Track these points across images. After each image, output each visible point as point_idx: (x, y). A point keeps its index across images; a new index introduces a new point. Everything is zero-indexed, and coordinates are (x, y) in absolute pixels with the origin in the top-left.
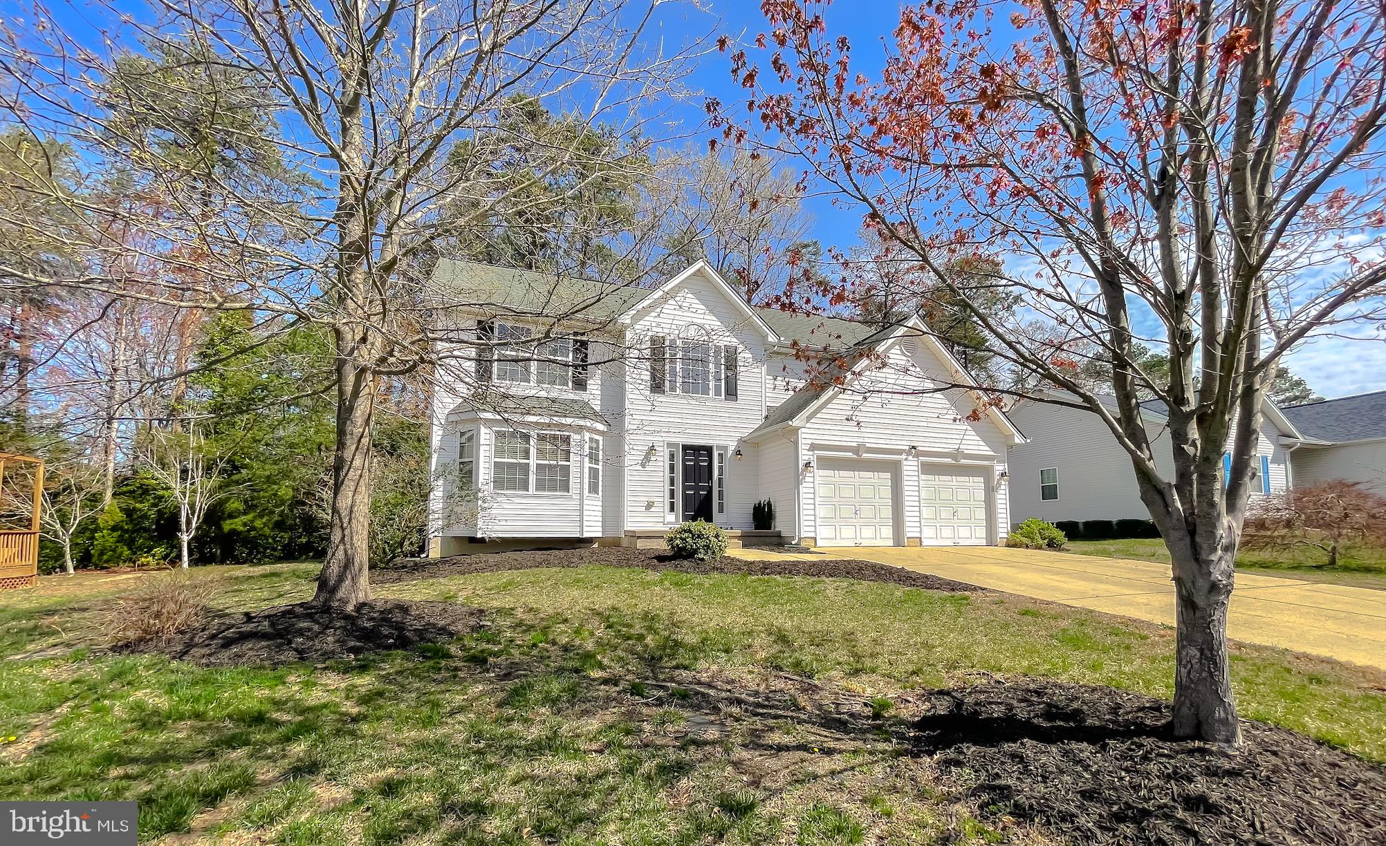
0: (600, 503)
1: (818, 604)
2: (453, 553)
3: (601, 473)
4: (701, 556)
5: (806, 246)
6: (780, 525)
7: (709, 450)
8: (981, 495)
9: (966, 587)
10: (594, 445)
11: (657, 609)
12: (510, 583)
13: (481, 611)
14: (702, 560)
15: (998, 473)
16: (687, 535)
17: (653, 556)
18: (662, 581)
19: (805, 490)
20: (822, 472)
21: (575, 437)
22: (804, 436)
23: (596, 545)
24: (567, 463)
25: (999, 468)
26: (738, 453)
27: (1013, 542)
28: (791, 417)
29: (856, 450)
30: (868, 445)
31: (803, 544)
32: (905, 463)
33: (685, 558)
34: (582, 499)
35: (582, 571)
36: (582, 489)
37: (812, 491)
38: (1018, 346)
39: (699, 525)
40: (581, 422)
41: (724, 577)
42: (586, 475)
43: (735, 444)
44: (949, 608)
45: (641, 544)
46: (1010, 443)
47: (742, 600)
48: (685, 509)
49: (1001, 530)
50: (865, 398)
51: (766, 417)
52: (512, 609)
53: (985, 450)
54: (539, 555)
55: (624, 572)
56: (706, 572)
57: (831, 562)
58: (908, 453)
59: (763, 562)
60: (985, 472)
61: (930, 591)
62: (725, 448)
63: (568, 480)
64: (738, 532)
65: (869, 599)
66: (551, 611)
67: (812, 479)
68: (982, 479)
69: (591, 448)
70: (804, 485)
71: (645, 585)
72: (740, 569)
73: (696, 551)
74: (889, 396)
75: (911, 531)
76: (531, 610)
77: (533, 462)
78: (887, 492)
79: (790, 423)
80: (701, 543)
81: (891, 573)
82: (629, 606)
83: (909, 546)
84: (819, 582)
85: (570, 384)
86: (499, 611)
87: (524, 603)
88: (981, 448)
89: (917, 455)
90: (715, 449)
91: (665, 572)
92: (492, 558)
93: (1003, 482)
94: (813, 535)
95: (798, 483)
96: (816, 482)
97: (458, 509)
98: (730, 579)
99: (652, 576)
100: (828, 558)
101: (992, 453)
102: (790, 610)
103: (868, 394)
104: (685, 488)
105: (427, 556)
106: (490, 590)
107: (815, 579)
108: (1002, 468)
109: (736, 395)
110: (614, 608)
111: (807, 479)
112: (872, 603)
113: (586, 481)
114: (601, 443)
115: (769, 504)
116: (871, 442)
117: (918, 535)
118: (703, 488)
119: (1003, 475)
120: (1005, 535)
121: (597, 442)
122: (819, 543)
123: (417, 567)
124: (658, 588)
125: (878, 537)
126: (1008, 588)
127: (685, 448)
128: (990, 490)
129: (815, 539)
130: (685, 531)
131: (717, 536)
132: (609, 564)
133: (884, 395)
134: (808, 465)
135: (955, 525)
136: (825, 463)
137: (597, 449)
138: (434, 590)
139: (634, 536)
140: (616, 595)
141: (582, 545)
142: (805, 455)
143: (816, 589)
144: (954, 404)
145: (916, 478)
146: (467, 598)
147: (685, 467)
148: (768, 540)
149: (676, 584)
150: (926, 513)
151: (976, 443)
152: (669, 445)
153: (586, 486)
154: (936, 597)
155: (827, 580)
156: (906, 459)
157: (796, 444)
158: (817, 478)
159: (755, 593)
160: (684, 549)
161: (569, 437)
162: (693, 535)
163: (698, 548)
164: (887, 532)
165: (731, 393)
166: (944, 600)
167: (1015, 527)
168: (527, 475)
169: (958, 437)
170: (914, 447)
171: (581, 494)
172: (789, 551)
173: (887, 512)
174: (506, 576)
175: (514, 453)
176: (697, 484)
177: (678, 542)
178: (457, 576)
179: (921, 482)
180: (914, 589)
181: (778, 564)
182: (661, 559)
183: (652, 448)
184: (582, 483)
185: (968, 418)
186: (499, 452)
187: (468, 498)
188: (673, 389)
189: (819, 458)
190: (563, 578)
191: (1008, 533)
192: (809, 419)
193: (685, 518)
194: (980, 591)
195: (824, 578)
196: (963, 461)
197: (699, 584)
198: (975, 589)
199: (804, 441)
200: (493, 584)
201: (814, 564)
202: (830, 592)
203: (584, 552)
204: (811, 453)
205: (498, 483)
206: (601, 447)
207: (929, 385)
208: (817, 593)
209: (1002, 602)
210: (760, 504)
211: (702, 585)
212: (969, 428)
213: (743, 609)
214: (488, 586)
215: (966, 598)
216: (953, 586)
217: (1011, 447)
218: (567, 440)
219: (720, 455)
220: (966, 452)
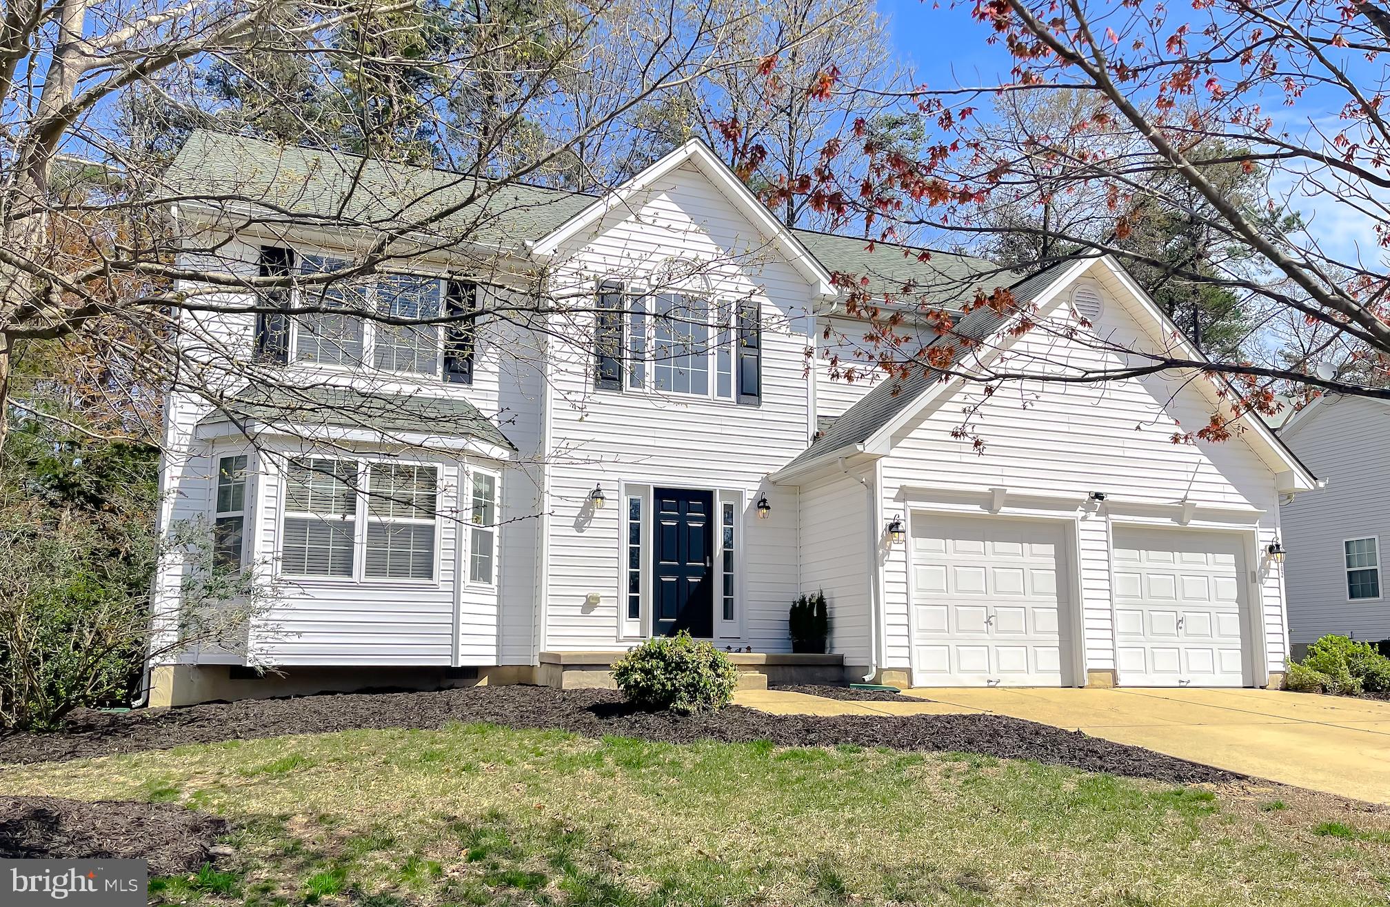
0: (494, 600)
1: (907, 807)
2: (195, 697)
3: (496, 541)
4: (680, 705)
5: (895, 124)
6: (843, 643)
7: (706, 497)
8: (1230, 589)
9: (1207, 773)
10: (484, 487)
11: (583, 818)
12: (294, 761)
13: (219, 823)
14: (685, 713)
15: (1262, 546)
16: (654, 662)
17: (589, 704)
18: (599, 758)
19: (889, 577)
20: (922, 542)
21: (446, 474)
22: (887, 472)
23: (484, 682)
24: (429, 522)
25: (1265, 536)
26: (762, 504)
27: (1295, 681)
28: (862, 438)
29: (987, 500)
30: (1010, 491)
31: (886, 682)
32: (1082, 525)
33: (650, 709)
34: (456, 593)
35: (444, 737)
36: (457, 572)
37: (902, 578)
38: (1306, 272)
39: (683, 645)
40: (458, 443)
41: (726, 749)
42: (467, 546)
43: (757, 487)
44: (1171, 817)
45: (571, 680)
46: (1286, 488)
47: (756, 797)
48: (659, 612)
49: (1271, 657)
50: (990, 391)
51: (816, 437)
52: (284, 818)
53: (1237, 502)
54: (364, 703)
55: (528, 738)
56: (688, 738)
57: (937, 718)
58: (1089, 508)
59: (804, 719)
60: (1238, 545)
61: (1133, 780)
62: (739, 495)
63: (431, 555)
64: (760, 657)
65: (1010, 795)
66: (362, 821)
67: (902, 556)
68: (1231, 558)
69: (477, 493)
70: (888, 566)
71: (565, 765)
72: (755, 732)
73: (672, 696)
74: (1037, 386)
75: (1094, 656)
76: (322, 818)
77: (362, 518)
78: (1048, 582)
79: (860, 448)
80: (682, 679)
81: (1055, 743)
82: (526, 810)
83: (1092, 686)
84: (910, 762)
85: (440, 369)
86: (254, 822)
87: (313, 806)
88: (1229, 498)
89: (1105, 512)
90: (717, 496)
91: (610, 736)
92: (270, 709)
93: (1273, 565)
94: (904, 664)
95: (875, 563)
96: (911, 562)
97: (205, 613)
98: (738, 754)
99: (582, 746)
100: (930, 710)
101: (1251, 508)
102: (850, 821)
103: (995, 383)
104: (658, 571)
105: (145, 704)
106: (252, 775)
107: (905, 753)
108: (1270, 537)
109: (759, 395)
110: (495, 816)
111: (893, 556)
112: (1016, 805)
113: (467, 556)
114: (498, 483)
115: (821, 601)
116: (1016, 485)
117: (1109, 665)
118: (694, 571)
119: (1272, 550)
120: (1281, 667)
121: (491, 481)
122: (918, 680)
123: (115, 728)
124: (591, 772)
125: (1032, 670)
126: (1291, 776)
127: (661, 493)
128: (1248, 580)
129: (909, 671)
130: (652, 655)
131: (714, 665)
132: (503, 722)
133: (1028, 384)
134: (894, 527)
135: (1182, 647)
136: (930, 526)
137: (490, 495)
138: (137, 777)
139: (558, 664)
140: (503, 786)
141: (457, 682)
142: (887, 510)
143: (906, 774)
144: (1167, 405)
145: (1104, 556)
146: (198, 795)
147: (659, 530)
148: (819, 673)
149: (628, 764)
150: (1123, 622)
151: (1219, 488)
152: (630, 487)
153: (466, 567)
154: (1145, 792)
155: (928, 756)
156: (1084, 519)
157: (871, 487)
158: (913, 554)
159: (783, 782)
160: (648, 690)
161: (433, 471)
162: (667, 665)
163: (677, 690)
164: (1050, 659)
165: (749, 389)
166: (1161, 800)
167: (1299, 652)
168: (350, 543)
169: (1183, 476)
170: (1098, 496)
171: (456, 582)
172: (856, 697)
173: (1049, 620)
174: (291, 744)
175: (323, 500)
176: (683, 564)
177: (638, 676)
178: (192, 747)
179: (1115, 563)
180: (1099, 775)
181: (832, 723)
182: (605, 710)
183: (597, 495)
184: (457, 561)
185: (1202, 434)
186: (296, 499)
187: (222, 592)
188: (637, 380)
189: (917, 516)
190: (404, 750)
191: (1285, 662)
192: (896, 439)
193: (659, 629)
194: (1234, 782)
195: (923, 753)
196: (1194, 524)
197: (673, 763)
198: (1224, 776)
199: (886, 482)
200: (260, 762)
201: (905, 722)
202: (932, 781)
203: (456, 696)
204: (901, 505)
205: (293, 560)
206: (497, 492)
207: (1114, 362)
208: (908, 782)
209: (1280, 806)
210: (803, 601)
211: (679, 765)
212: (1205, 460)
213: (754, 817)
214: (250, 767)
215: (1207, 797)
216: (1179, 770)
217: (1288, 498)
218: (429, 476)
219: (728, 510)
220: (1199, 504)
